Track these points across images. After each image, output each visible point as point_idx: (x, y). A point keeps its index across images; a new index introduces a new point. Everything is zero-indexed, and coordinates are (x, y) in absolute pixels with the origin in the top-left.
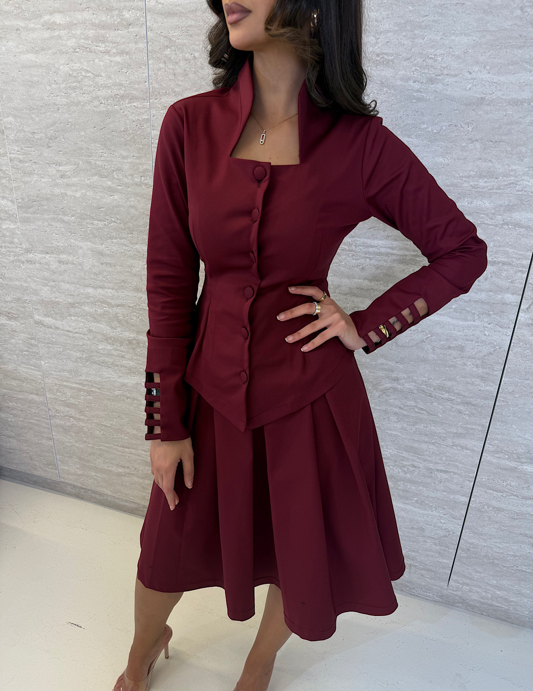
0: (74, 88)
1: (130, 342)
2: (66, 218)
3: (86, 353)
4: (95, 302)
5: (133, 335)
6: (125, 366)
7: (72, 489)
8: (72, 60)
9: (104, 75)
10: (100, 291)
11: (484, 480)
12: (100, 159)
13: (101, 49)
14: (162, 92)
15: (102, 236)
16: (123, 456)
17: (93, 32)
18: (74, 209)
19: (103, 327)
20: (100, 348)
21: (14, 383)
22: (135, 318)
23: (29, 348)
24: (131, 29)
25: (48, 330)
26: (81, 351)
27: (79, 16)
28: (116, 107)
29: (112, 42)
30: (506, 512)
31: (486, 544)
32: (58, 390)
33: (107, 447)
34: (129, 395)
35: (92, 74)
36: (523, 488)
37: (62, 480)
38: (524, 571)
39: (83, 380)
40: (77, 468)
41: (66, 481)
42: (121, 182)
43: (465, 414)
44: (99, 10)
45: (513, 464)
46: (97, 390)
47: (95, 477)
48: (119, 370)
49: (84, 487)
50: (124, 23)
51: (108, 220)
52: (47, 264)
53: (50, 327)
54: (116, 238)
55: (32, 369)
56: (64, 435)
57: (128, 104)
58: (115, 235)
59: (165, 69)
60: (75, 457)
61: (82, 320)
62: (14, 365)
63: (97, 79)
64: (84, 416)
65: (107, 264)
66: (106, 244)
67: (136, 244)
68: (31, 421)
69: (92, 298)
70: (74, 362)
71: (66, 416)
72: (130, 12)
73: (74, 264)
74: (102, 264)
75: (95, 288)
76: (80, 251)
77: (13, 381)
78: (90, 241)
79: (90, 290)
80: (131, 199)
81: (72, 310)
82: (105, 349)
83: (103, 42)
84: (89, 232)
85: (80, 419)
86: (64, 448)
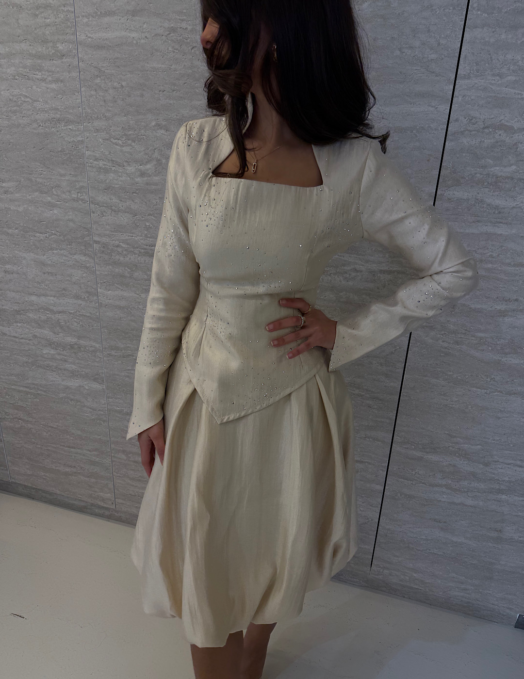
0: (15, 112)
1: (72, 347)
2: (10, 231)
3: (32, 357)
4: (39, 309)
5: (74, 340)
6: (68, 370)
7: (23, 489)
8: (11, 86)
9: (41, 100)
10: (43, 299)
11: (395, 469)
12: (40, 177)
13: (38, 77)
14: (94, 117)
15: (44, 247)
16: (69, 455)
17: (30, 61)
18: (17, 222)
19: (46, 332)
20: (44, 352)
22: (76, 324)
24: (64, 60)
26: (27, 356)
27: (17, 47)
28: (53, 129)
29: (47, 70)
30: (417, 499)
31: (401, 530)
32: (6, 394)
33: (54, 447)
34: (72, 397)
35: (31, 99)
36: (430, 476)
37: (14, 480)
38: (436, 554)
39: (30, 383)
40: (27, 469)
41: (17, 482)
42: (60, 198)
43: (374, 408)
44: (36, 42)
45: (419, 454)
46: (43, 393)
47: (44, 477)
48: (63, 374)
49: (34, 486)
50: (58, 53)
51: (49, 232)
54: (56, 249)
56: (14, 437)
57: (64, 126)
58: (55, 246)
59: (96, 96)
60: (24, 458)
61: (28, 327)
63: (35, 104)
64: (32, 418)
65: (49, 273)
66: (47, 254)
67: (75, 254)
69: (36, 306)
70: (21, 366)
71: (15, 418)
72: (63, 44)
73: (18, 273)
74: (44, 273)
75: (38, 296)
76: (24, 261)
78: (32, 253)
79: (34, 298)
80: (69, 213)
81: (18, 317)
82: (49, 353)
83: (40, 71)
84: (32, 244)
85: (28, 421)
86: (14, 449)
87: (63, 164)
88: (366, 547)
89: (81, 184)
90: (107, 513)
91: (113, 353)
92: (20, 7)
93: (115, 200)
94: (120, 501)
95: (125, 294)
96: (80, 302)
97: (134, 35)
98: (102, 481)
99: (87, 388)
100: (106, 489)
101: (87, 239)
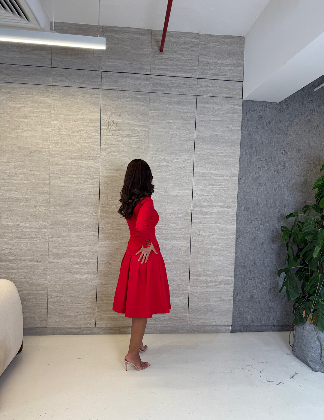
0: (76, 192)
1: (86, 263)
2: (68, 227)
3: (68, 270)
4: (74, 251)
5: (87, 260)
6: (83, 272)
7: (50, 331)
8: (76, 186)
9: (86, 189)
10: (77, 247)
12: (82, 210)
15: (80, 231)
16: (78, 307)
17: (84, 179)
18: (71, 224)
19: (77, 259)
20: (74, 267)
21: (34, 288)
22: (89, 255)
23: (44, 272)
24: (95, 180)
25: (53, 264)
26: (66, 270)
27: (80, 176)
28: (89, 197)
29: (89, 182)
30: (198, 293)
31: (195, 305)
32: (53, 287)
33: (71, 305)
34: (83, 282)
36: (200, 284)
37: (49, 326)
38: (206, 311)
39: (65, 280)
40: (57, 319)
42: (89, 215)
43: (184, 266)
44: (87, 175)
45: (197, 278)
46: (71, 283)
47: (64, 320)
48: (81, 274)
49: (58, 326)
51: (83, 226)
52: (57, 241)
53: (55, 263)
54: (85, 231)
55: (43, 280)
56: (53, 305)
60: (56, 314)
61: (68, 258)
62: (35, 280)
63: (84, 190)
64: (64, 295)
65: (81, 239)
66: (81, 233)
68: (39, 302)
70: (63, 274)
71: (55, 296)
73: (68, 240)
76: (72, 236)
77: (34, 287)
78: (75, 233)
79: (73, 248)
80: (91, 220)
81: (65, 255)
82: (76, 267)
83: (87, 182)
84: (76, 230)
85: (61, 296)
86: (52, 311)
87: (91, 206)
88: (186, 314)
89: (97, 211)
90: (89, 332)
91: (101, 263)
92: (83, 167)
93: (107, 215)
94: (98, 322)
95: (108, 242)
96: (91, 247)
97: (117, 175)
98: (91, 315)
99: (90, 277)
100: (92, 319)
101: (96, 227)
